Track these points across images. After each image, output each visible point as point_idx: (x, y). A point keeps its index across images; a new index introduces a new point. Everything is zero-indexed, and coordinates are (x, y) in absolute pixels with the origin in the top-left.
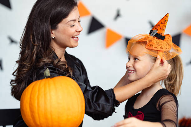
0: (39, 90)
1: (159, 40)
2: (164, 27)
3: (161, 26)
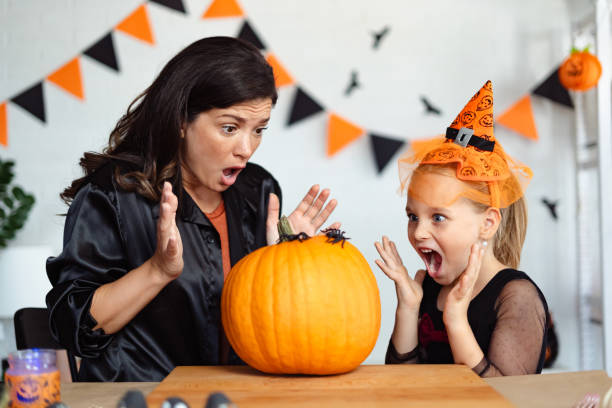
0: (275, 273)
1: (484, 154)
2: (488, 117)
3: (479, 117)
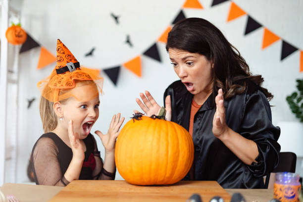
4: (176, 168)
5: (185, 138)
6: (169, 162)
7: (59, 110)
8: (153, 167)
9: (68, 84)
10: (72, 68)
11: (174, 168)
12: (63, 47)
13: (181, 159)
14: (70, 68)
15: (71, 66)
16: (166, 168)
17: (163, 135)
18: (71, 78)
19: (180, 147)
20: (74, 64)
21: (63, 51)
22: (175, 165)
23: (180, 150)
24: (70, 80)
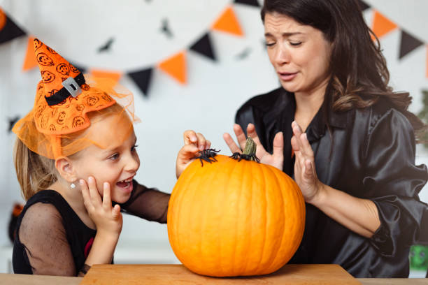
4: (278, 248)
5: (293, 195)
6: (267, 237)
7: (66, 169)
8: (239, 247)
9: (76, 122)
10: (75, 89)
11: (275, 249)
12: (47, 52)
13: (287, 231)
14: (70, 90)
15: (72, 85)
16: (262, 248)
17: (256, 189)
18: (78, 108)
19: (286, 211)
20: (75, 79)
21: (50, 61)
22: (276, 243)
23: (286, 215)
24: (78, 113)
